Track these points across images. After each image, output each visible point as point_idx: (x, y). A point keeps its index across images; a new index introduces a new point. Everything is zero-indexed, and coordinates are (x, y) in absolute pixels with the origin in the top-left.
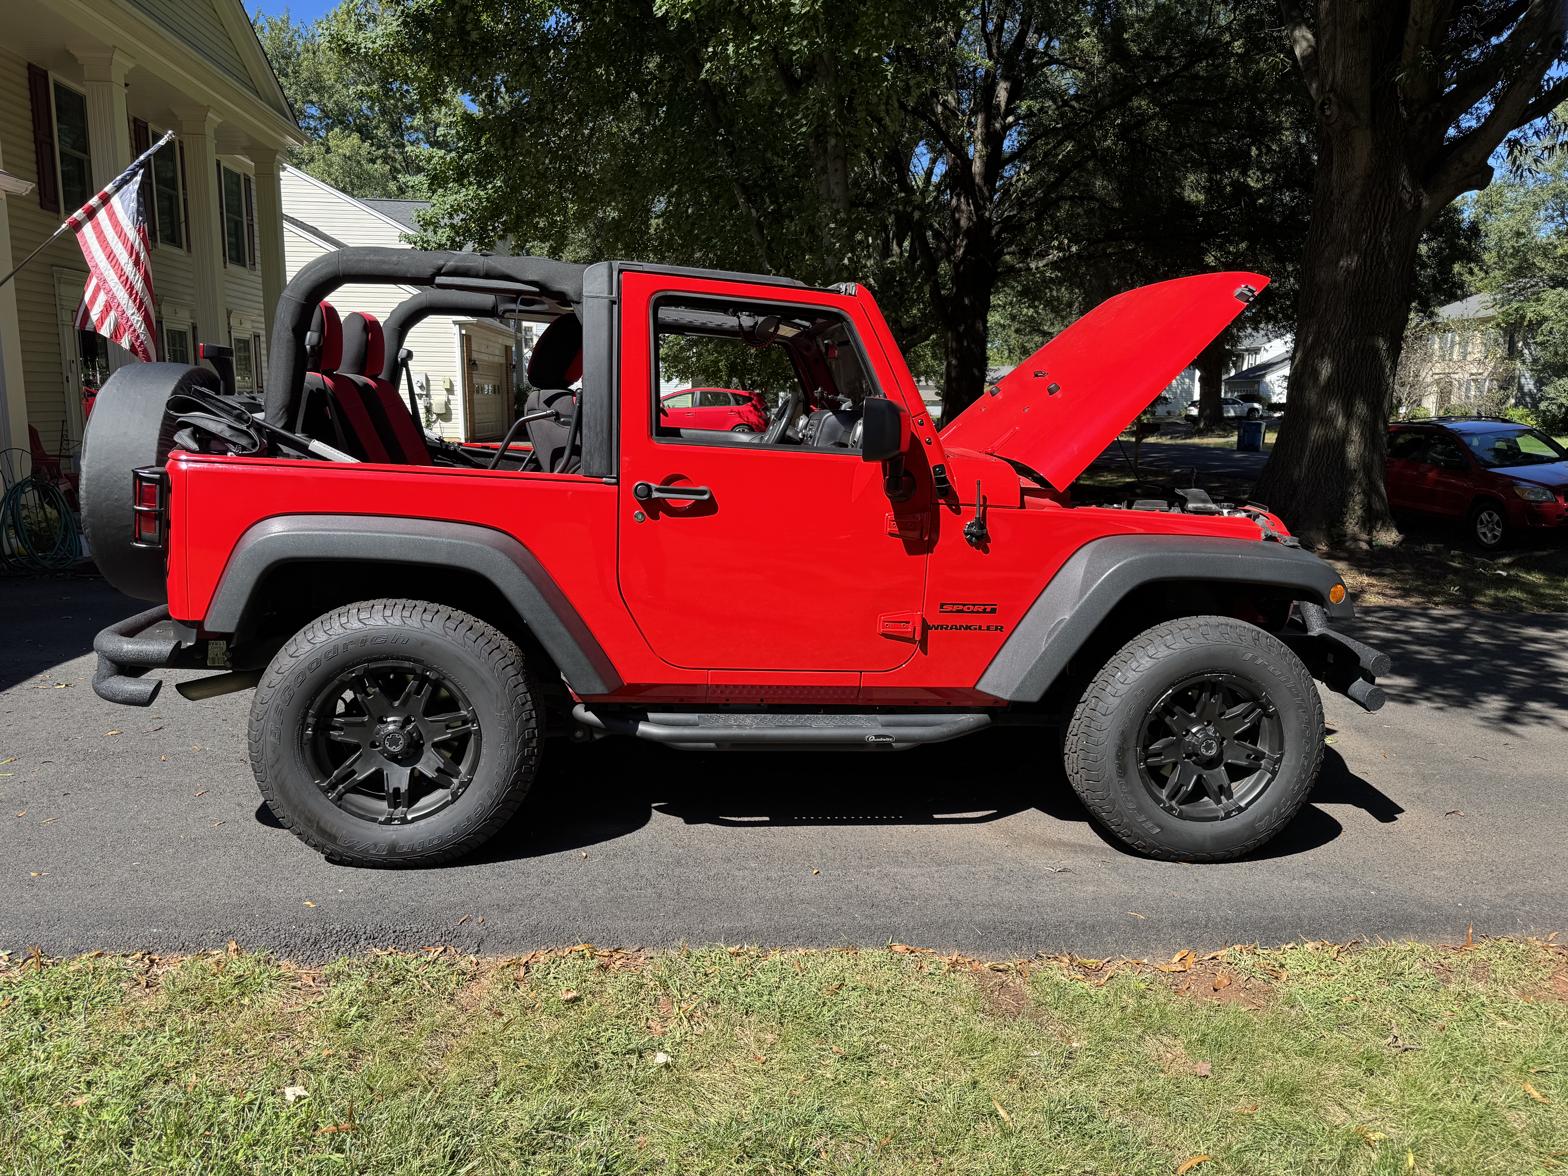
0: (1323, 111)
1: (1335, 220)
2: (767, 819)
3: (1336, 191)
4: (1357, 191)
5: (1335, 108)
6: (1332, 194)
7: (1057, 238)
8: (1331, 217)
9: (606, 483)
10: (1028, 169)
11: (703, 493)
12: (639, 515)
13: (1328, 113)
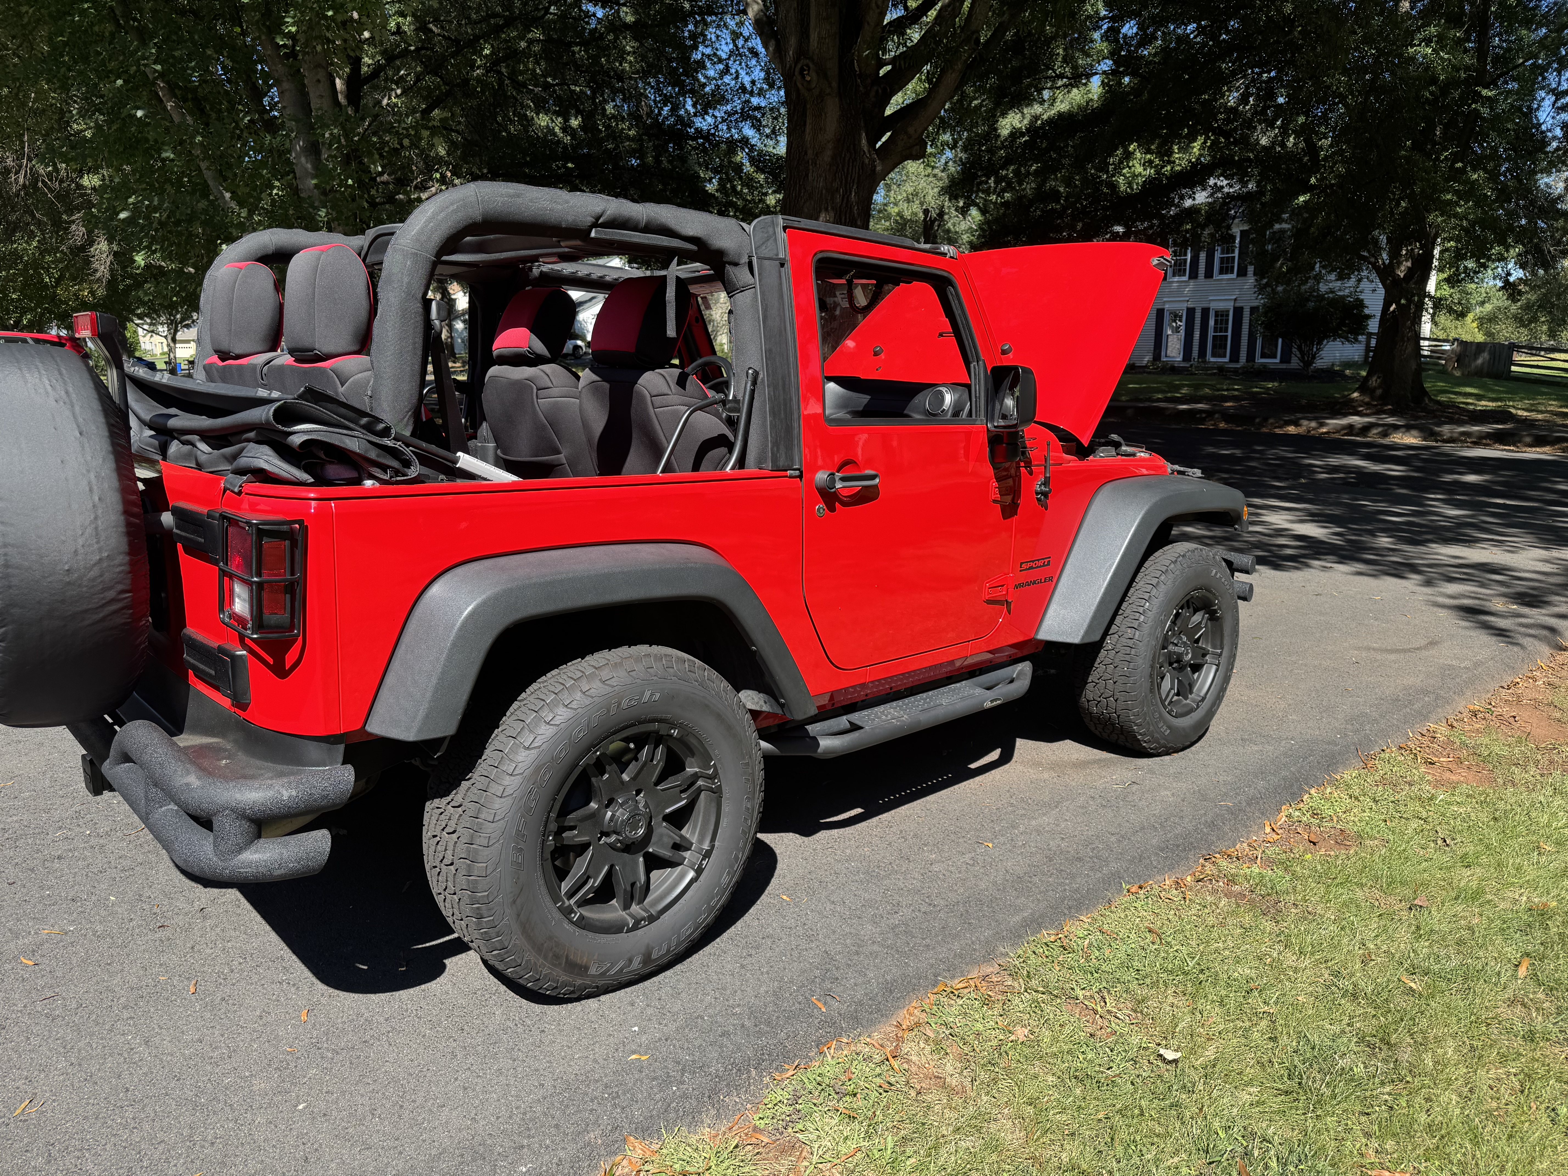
0: (803, 77)
1: (810, 178)
2: (859, 810)
3: (810, 152)
4: (828, 154)
5: (814, 74)
6: (806, 153)
7: (437, 171)
8: (807, 175)
9: (791, 477)
10: (399, 91)
11: (873, 477)
12: (820, 507)
13: (808, 78)
